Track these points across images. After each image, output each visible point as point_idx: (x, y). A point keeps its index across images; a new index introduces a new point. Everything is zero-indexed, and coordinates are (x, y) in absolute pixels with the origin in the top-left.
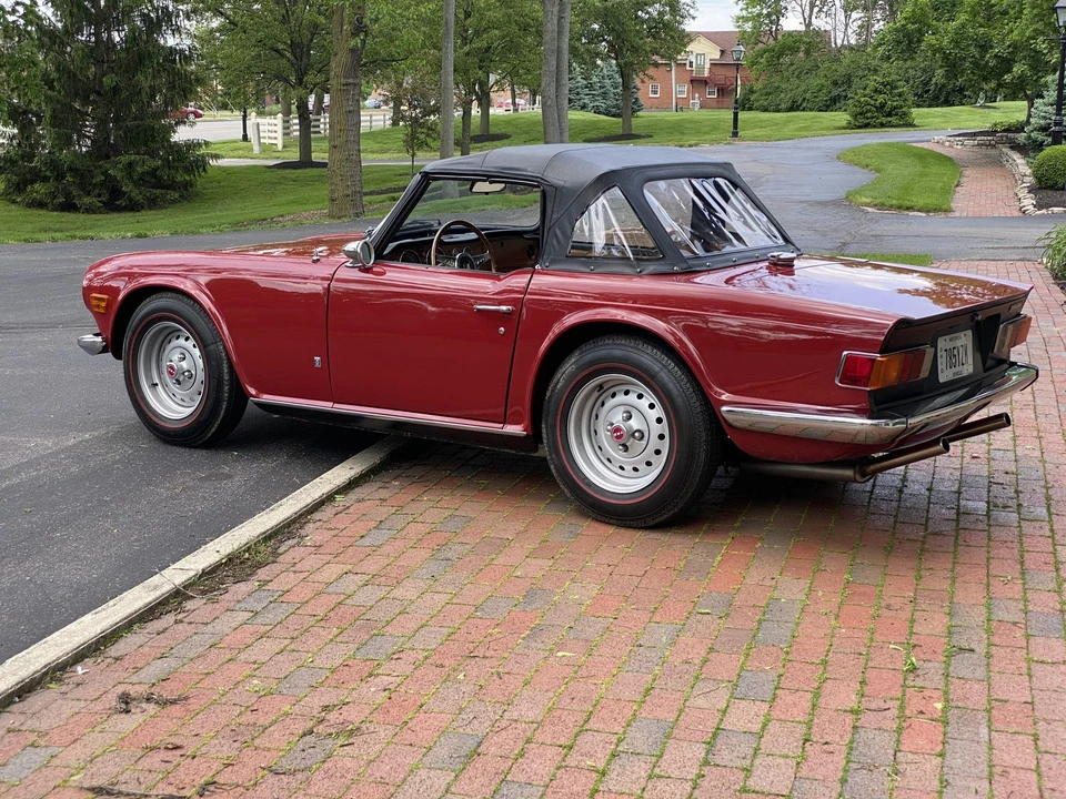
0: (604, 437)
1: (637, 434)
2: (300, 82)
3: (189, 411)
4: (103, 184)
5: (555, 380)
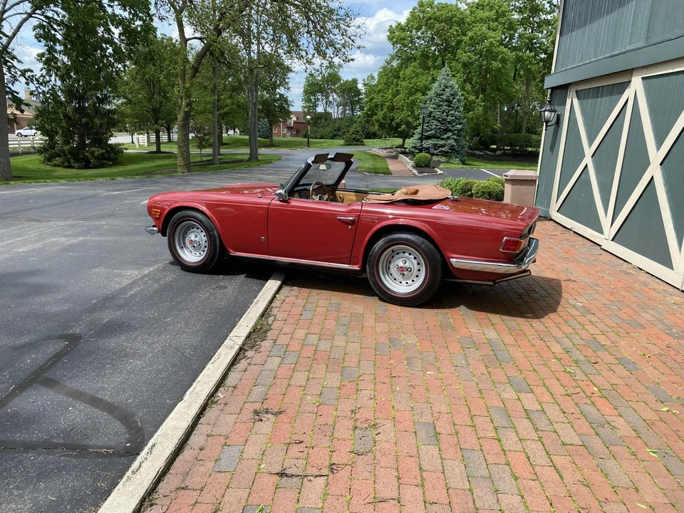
0: (393, 270)
1: (409, 269)
2: (157, 122)
4: (83, 158)
5: (374, 248)
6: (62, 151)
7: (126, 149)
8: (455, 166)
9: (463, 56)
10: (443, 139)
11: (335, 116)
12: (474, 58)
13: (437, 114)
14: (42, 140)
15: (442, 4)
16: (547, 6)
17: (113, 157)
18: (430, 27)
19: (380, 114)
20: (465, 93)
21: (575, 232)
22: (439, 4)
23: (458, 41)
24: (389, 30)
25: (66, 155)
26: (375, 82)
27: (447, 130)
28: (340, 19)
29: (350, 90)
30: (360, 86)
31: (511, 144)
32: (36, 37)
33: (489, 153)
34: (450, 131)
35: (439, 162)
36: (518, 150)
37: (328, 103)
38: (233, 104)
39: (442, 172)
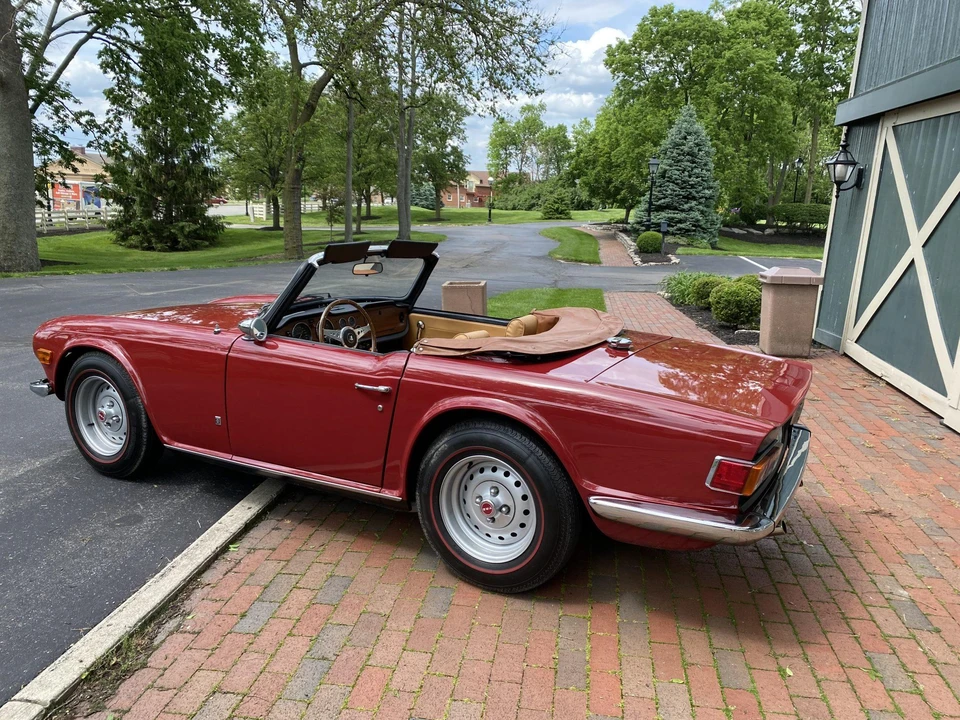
0: (473, 507)
1: (504, 509)
2: (274, 186)
3: (118, 448)
4: (168, 237)
5: (429, 455)
6: (140, 226)
7: (229, 224)
8: (700, 251)
9: (716, 87)
10: (683, 211)
11: (534, 177)
12: (733, 90)
13: (675, 174)
14: (115, 210)
15: (686, 12)
16: (846, 13)
17: (211, 235)
18: (666, 46)
19: (592, 173)
20: (718, 142)
21: (888, 383)
22: (680, 12)
23: (708, 66)
24: (607, 52)
25: (145, 232)
26: (592, 130)
27: (689, 198)
28: (525, 32)
29: (556, 142)
30: (570, 136)
31: (787, 219)
32: (102, 67)
33: (755, 232)
34: (694, 198)
35: (677, 245)
36: (799, 228)
37: (524, 159)
38: (380, 160)
39: (677, 261)
